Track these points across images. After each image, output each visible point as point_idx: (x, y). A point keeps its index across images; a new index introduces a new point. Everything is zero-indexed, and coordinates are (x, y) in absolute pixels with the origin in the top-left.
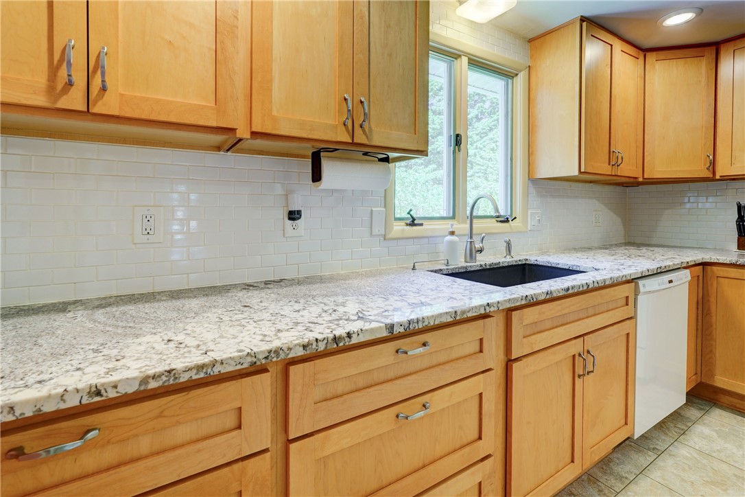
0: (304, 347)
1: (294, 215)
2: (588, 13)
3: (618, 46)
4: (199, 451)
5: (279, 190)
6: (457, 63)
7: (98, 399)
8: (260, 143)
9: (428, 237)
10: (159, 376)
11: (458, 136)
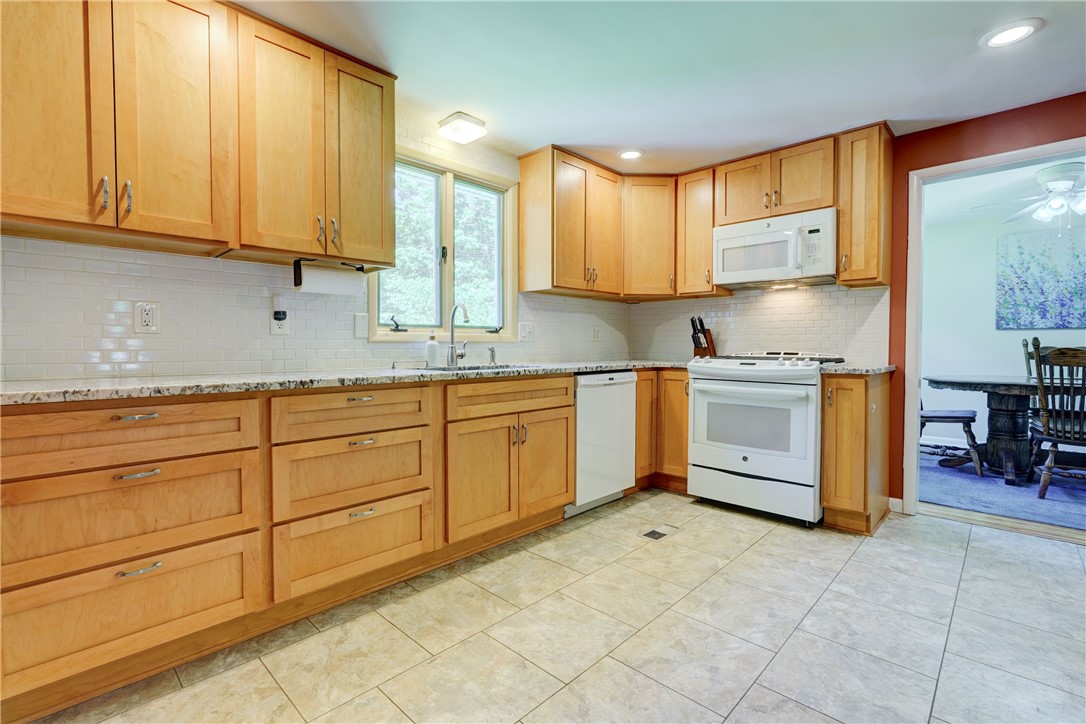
0: (281, 384)
1: (279, 316)
2: (557, 143)
3: (592, 170)
4: (215, 439)
5: (266, 293)
6: (442, 178)
7: (159, 395)
8: (247, 252)
9: (413, 342)
10: (192, 388)
11: (444, 248)
